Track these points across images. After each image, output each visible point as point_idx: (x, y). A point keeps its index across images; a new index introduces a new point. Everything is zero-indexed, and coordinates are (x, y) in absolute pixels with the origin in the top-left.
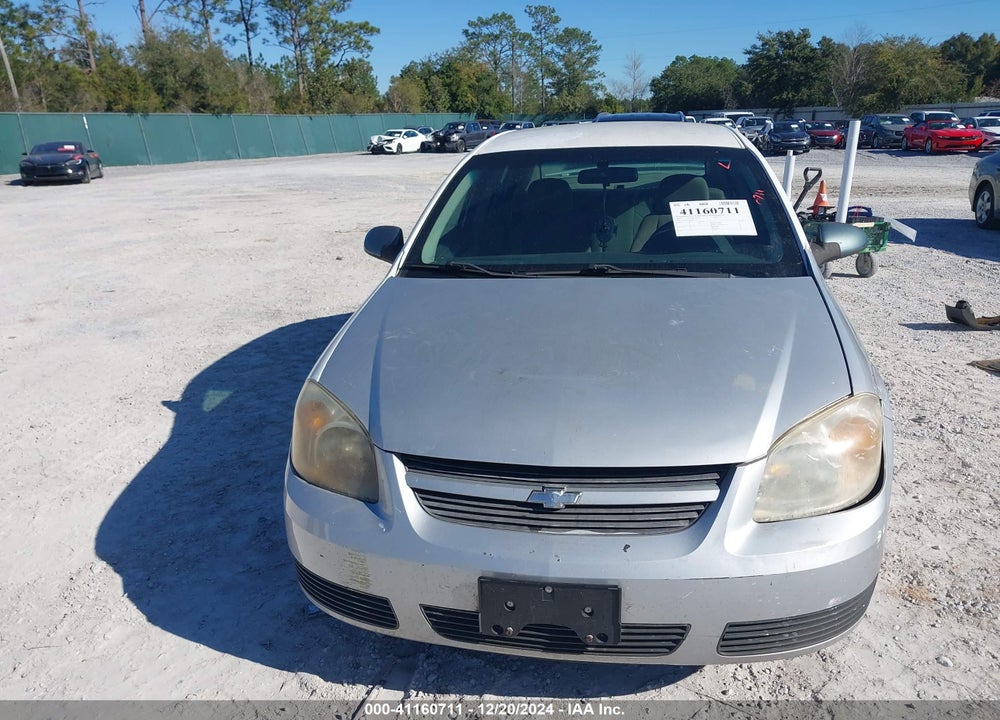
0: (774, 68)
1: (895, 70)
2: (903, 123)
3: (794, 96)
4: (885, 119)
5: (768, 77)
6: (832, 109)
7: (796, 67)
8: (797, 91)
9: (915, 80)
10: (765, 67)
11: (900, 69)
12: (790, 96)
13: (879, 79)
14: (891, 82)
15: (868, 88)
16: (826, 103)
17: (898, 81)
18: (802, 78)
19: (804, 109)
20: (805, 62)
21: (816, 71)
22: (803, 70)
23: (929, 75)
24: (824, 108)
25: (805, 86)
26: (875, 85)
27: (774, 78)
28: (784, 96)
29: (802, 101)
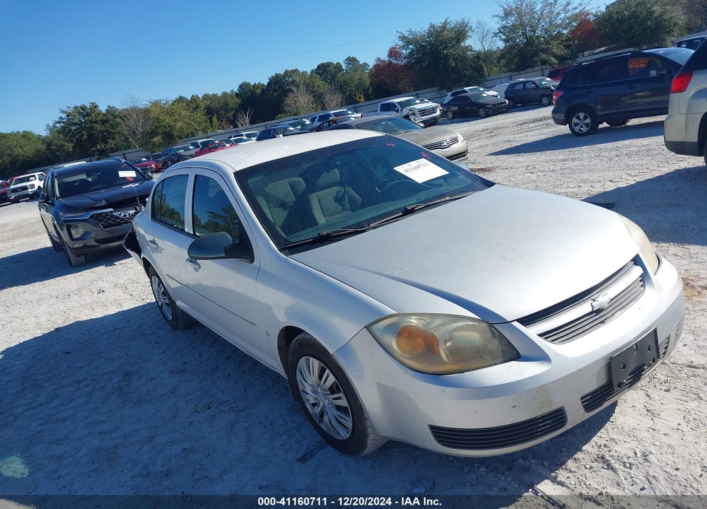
0: (82, 131)
1: (165, 120)
2: (190, 150)
3: (105, 147)
4: (179, 149)
5: (80, 137)
6: (135, 150)
7: (98, 127)
8: (106, 142)
9: (179, 124)
10: (75, 130)
11: (168, 120)
12: (103, 146)
13: (157, 127)
14: (166, 127)
15: (153, 133)
16: (129, 147)
17: (169, 126)
18: (106, 134)
19: (116, 153)
20: (103, 124)
21: (113, 128)
22: (103, 129)
23: (186, 120)
24: (129, 151)
25: (109, 138)
26: (157, 131)
27: (85, 137)
28: (99, 148)
29: (112, 148)
